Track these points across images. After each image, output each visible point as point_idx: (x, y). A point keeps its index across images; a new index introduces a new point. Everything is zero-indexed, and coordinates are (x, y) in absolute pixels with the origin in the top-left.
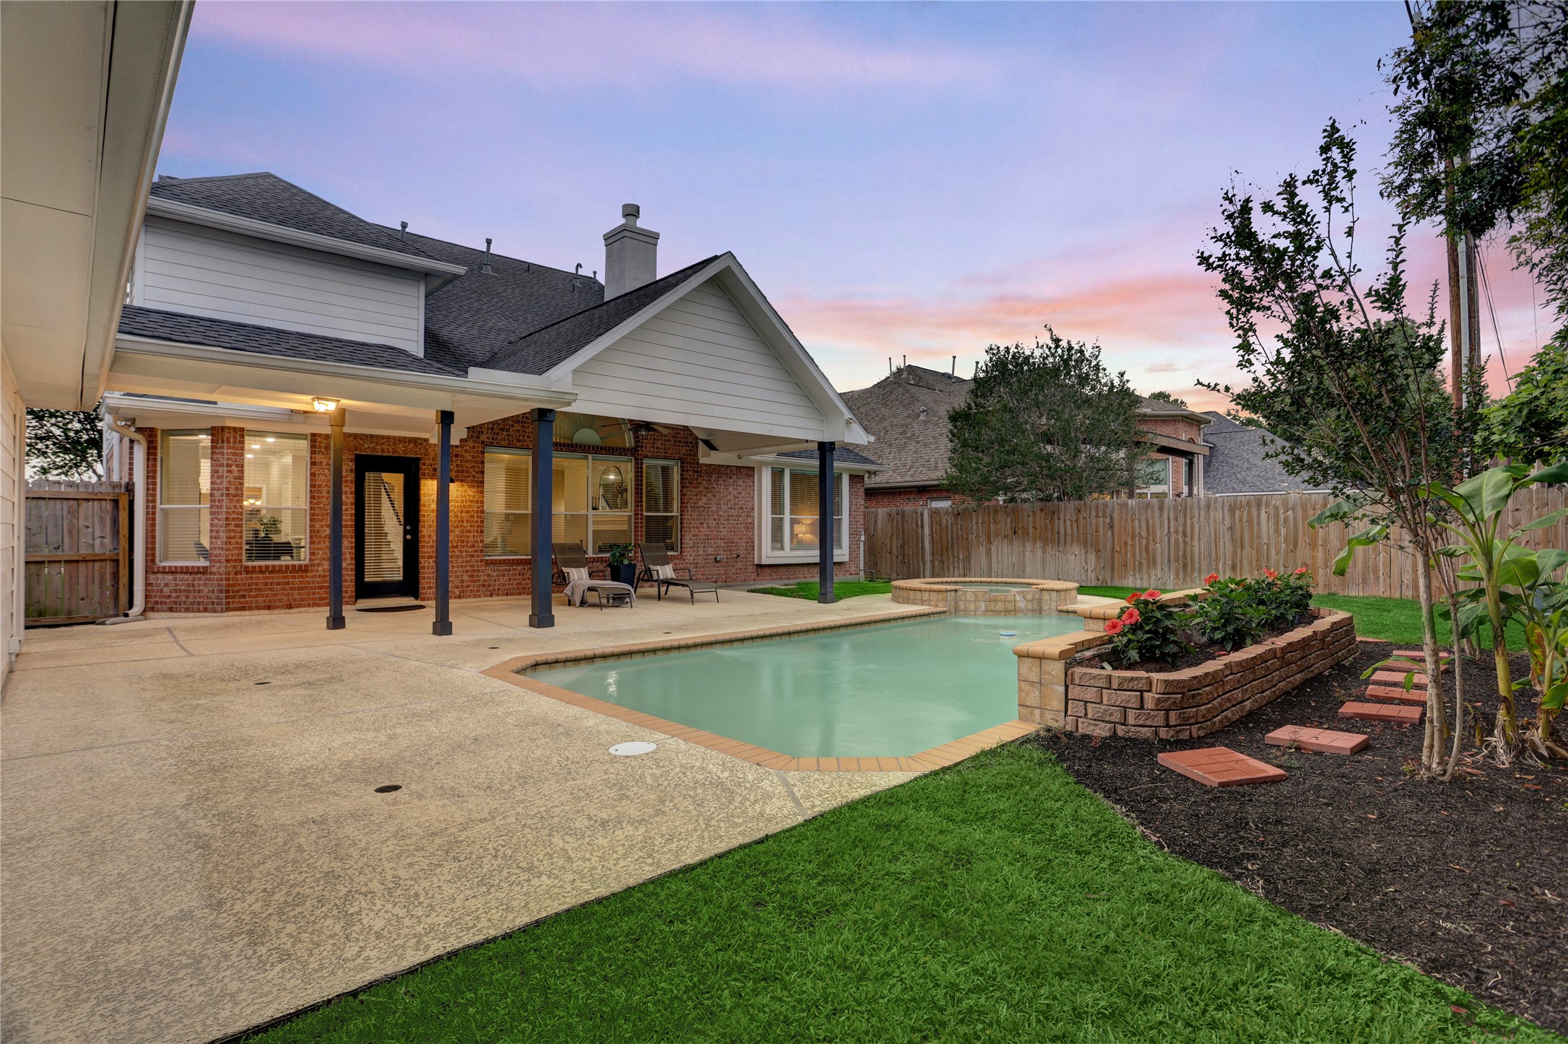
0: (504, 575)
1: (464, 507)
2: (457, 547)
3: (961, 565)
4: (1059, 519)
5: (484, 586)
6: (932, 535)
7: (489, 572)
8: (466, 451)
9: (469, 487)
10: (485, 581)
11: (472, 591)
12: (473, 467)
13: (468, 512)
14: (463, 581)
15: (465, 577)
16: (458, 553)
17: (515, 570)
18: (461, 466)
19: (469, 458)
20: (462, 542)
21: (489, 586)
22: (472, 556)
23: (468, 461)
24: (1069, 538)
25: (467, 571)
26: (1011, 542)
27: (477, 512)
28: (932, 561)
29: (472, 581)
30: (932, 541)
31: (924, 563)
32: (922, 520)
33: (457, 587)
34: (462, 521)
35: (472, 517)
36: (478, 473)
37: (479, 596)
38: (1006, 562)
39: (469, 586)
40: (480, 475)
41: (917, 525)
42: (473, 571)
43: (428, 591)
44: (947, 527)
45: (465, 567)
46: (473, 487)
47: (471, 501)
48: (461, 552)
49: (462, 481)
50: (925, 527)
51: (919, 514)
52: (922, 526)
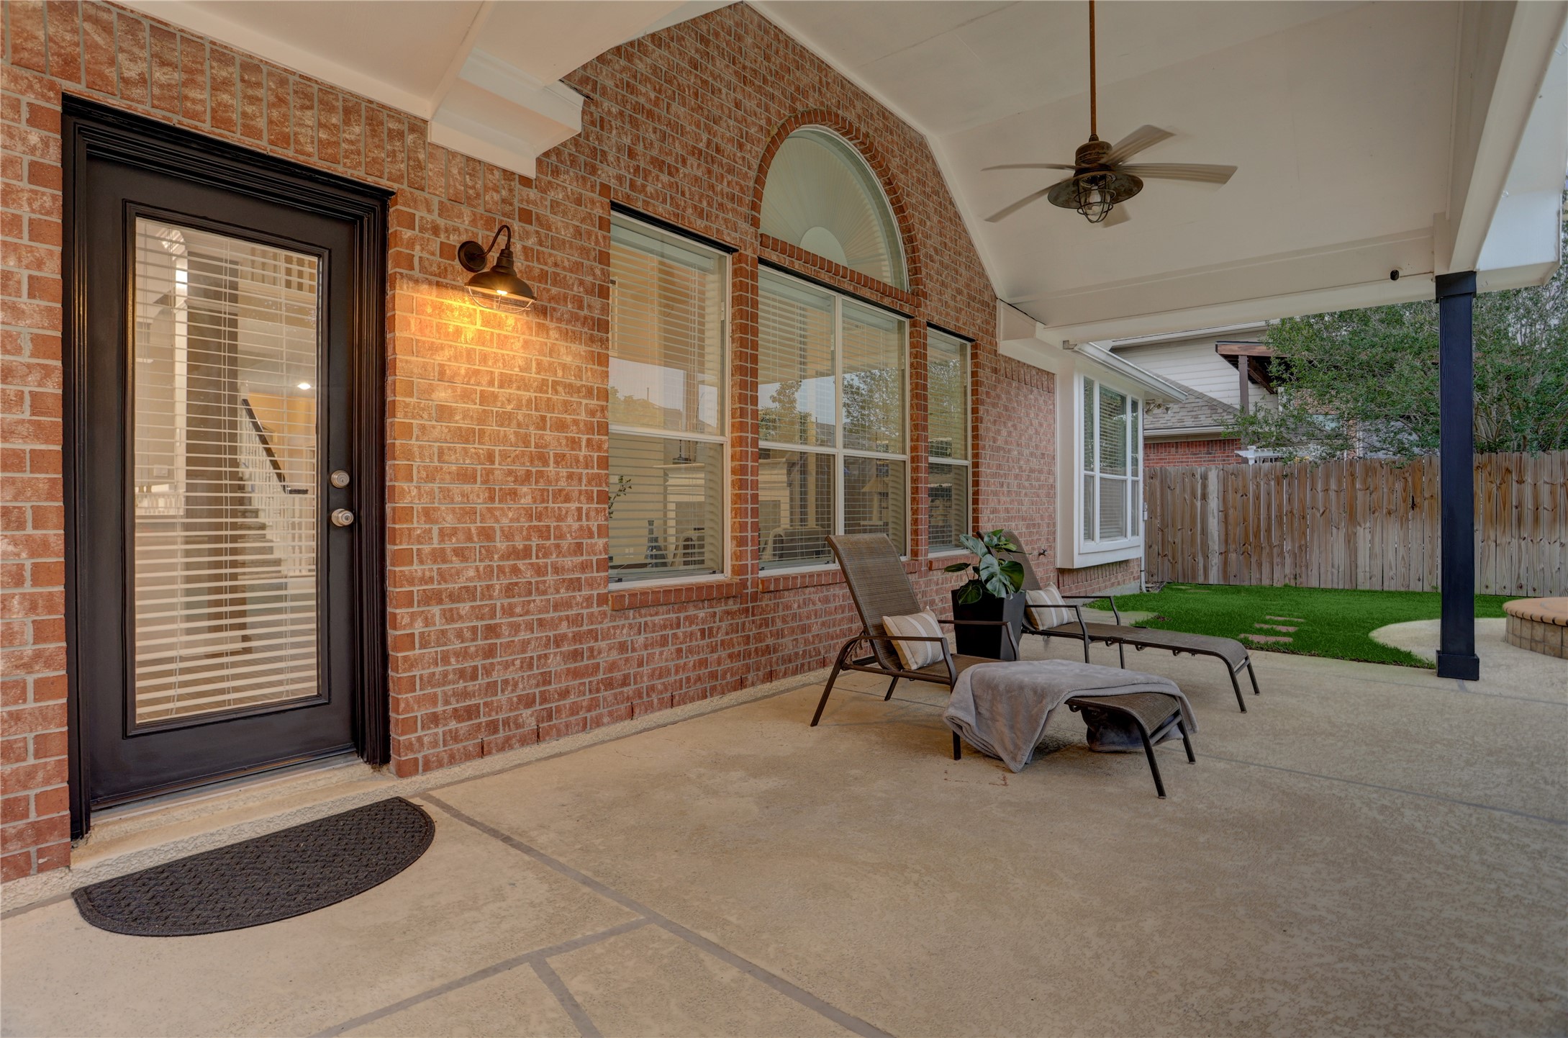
0: (664, 642)
1: (550, 406)
2: (527, 552)
3: (1288, 561)
4: (1521, 482)
5: (609, 684)
7: (624, 636)
8: (555, 205)
9: (565, 335)
10: (612, 667)
11: (574, 710)
12: (577, 267)
13: (561, 426)
14: (546, 679)
15: (555, 664)
16: (529, 576)
17: (691, 620)
18: (539, 257)
19: (566, 234)
20: (544, 533)
21: (625, 682)
22: (574, 585)
23: (558, 244)
24: (1545, 516)
25: (559, 641)
26: (1404, 521)
27: (590, 428)
28: (1224, 554)
29: (576, 674)
30: (1225, 520)
31: (1206, 557)
32: (1204, 486)
33: (528, 702)
34: (543, 459)
35: (574, 443)
36: (590, 292)
37: (598, 723)
38: (1391, 555)
39: (564, 694)
40: (597, 302)
41: (1194, 495)
42: (577, 638)
43: (427, 735)
44: (1258, 498)
45: (554, 624)
46: (575, 337)
47: (570, 388)
48: (540, 571)
49: (542, 311)
50: (1211, 497)
51: (1198, 477)
52: (1204, 497)
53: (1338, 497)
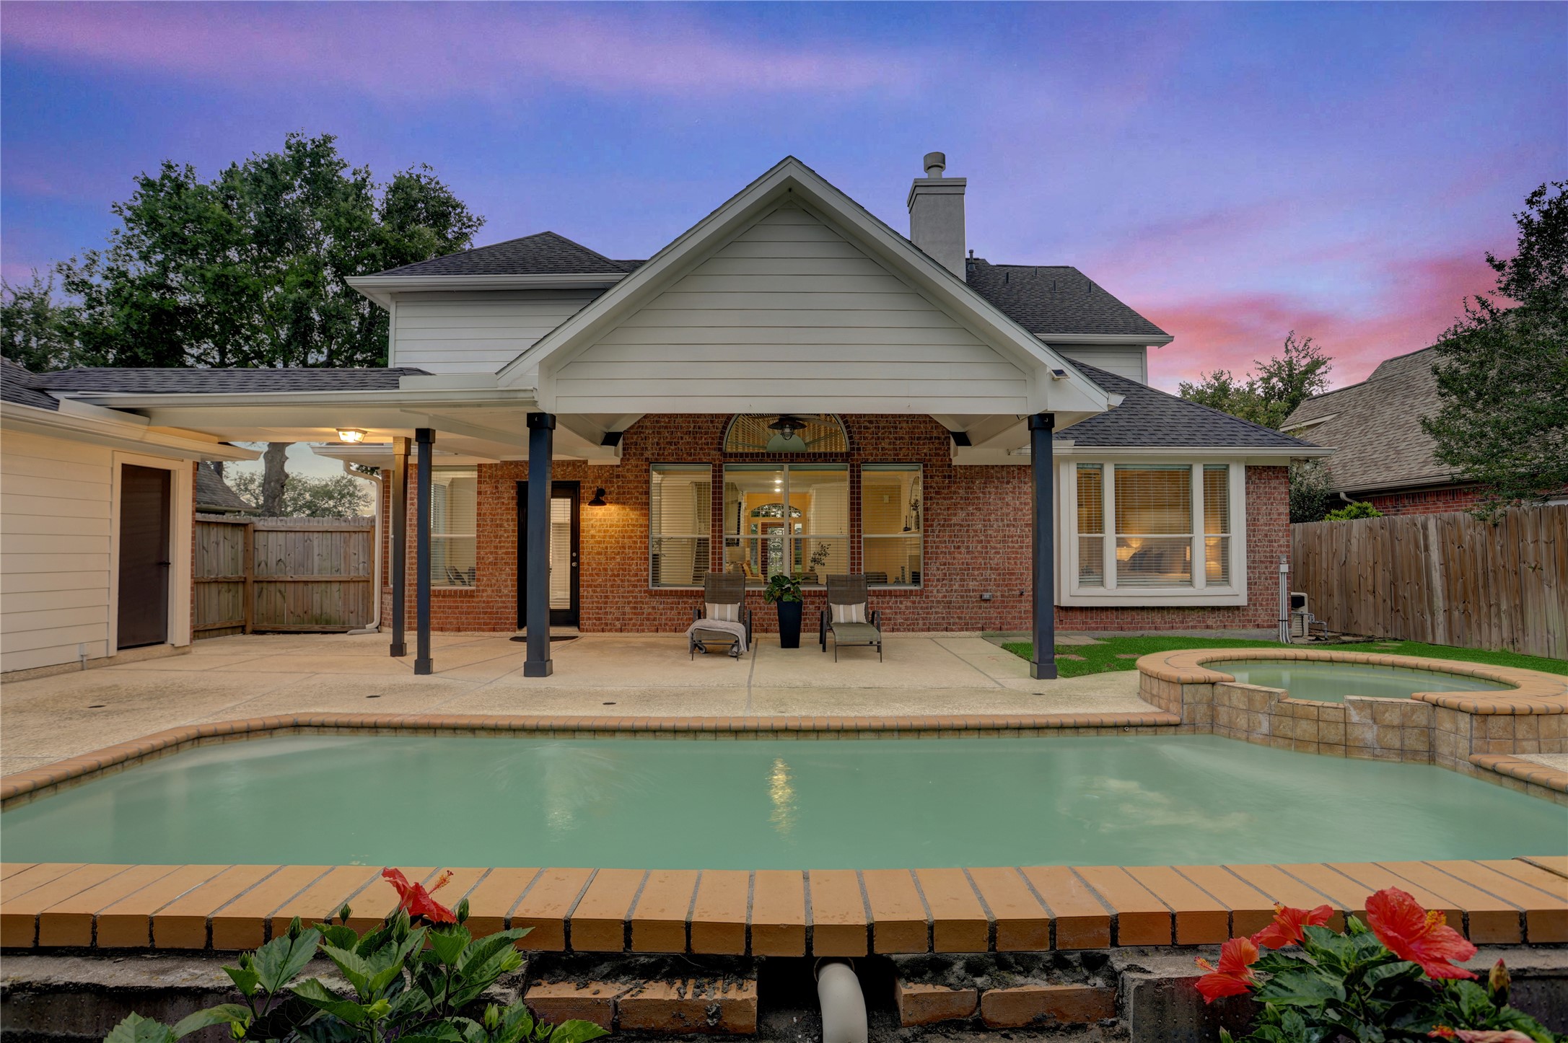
0: (672, 609)
1: (626, 531)
2: (618, 575)
3: (1505, 622)
5: (648, 619)
6: (1445, 564)
7: (654, 604)
8: (628, 470)
9: (632, 509)
10: (649, 614)
11: (634, 625)
12: (636, 487)
13: (630, 537)
14: (624, 614)
15: (627, 610)
16: (619, 582)
17: (685, 603)
18: (623, 487)
19: (632, 478)
20: (624, 570)
21: (655, 619)
22: (635, 586)
23: (630, 482)
25: (629, 603)
27: (641, 537)
28: (1448, 612)
29: (635, 614)
30: (1447, 575)
31: (1433, 614)
32: (1426, 537)
33: (618, 619)
34: (624, 548)
35: (635, 542)
36: (641, 494)
37: (643, 631)
39: (631, 619)
40: (644, 497)
41: (1417, 546)
42: (635, 603)
43: (587, 623)
44: (1473, 550)
45: (627, 597)
46: (635, 509)
47: (634, 525)
48: (622, 581)
49: (624, 503)
50: (1431, 548)
51: (1419, 526)
52: (1427, 548)
53: (1548, 549)
